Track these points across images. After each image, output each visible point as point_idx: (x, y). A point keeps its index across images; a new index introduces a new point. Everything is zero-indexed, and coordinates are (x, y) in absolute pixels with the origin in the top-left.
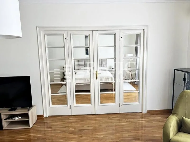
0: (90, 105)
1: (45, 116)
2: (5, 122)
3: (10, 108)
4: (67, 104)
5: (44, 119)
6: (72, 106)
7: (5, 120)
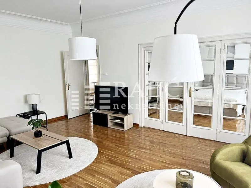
0: (181, 124)
1: (140, 126)
2: (110, 122)
3: (114, 112)
4: (159, 118)
5: (139, 127)
6: (164, 121)
7: (110, 120)
